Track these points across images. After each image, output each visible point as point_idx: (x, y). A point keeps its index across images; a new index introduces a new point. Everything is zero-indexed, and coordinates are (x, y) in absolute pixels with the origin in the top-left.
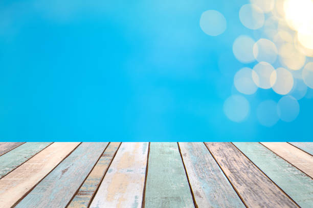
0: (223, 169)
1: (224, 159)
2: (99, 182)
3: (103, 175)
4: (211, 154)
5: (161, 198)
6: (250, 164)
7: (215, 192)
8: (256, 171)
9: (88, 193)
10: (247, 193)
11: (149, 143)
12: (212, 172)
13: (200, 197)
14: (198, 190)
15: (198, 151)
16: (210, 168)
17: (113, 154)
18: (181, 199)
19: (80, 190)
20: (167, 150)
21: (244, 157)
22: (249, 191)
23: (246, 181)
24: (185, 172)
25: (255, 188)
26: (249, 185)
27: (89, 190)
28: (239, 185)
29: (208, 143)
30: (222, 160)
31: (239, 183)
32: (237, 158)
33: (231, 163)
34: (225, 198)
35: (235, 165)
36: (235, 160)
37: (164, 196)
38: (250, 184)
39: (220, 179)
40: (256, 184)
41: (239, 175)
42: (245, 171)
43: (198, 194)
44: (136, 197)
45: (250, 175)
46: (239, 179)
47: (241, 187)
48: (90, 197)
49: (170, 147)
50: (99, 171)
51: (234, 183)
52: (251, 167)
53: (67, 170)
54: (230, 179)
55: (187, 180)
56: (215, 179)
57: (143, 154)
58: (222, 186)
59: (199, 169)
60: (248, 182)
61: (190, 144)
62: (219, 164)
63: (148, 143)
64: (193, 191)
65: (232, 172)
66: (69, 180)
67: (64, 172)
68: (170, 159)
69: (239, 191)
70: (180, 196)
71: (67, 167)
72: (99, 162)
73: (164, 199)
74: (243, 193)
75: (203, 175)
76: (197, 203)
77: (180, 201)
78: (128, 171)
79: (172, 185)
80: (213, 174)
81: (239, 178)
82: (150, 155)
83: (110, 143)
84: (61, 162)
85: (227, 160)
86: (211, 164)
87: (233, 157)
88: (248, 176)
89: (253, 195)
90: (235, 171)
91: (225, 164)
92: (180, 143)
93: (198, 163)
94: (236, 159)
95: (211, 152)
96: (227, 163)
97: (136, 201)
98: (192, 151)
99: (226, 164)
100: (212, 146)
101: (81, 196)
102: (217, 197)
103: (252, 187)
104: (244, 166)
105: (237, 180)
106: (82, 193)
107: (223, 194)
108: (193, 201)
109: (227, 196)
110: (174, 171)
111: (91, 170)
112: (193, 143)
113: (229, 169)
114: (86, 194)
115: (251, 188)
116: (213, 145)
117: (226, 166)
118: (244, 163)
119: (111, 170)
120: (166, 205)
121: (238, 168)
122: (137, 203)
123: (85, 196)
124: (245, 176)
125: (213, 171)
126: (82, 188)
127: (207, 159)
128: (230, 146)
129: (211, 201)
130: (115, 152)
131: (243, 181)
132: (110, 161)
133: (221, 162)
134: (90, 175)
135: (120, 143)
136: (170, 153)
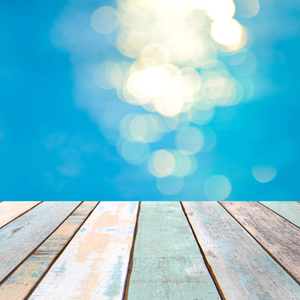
0: (247, 228)
1: (248, 218)
2: (66, 241)
3: (71, 234)
4: (229, 212)
5: (157, 258)
6: (285, 223)
7: (236, 251)
8: (295, 230)
9: (49, 253)
10: (283, 253)
11: (140, 203)
12: (230, 232)
13: (215, 257)
14: (212, 250)
15: (209, 209)
16: (228, 228)
17: (88, 213)
18: (187, 259)
19: (38, 249)
20: (166, 209)
21: (277, 216)
22: (286, 251)
23: (281, 241)
24: (191, 231)
25: (295, 247)
26: (285, 244)
27: (50, 249)
28: (270, 245)
29: (224, 202)
30: (245, 220)
31: (270, 243)
32: (267, 217)
33: (258, 222)
34: (251, 258)
35: (264, 224)
36: (263, 219)
37: (161, 256)
38: (287, 243)
39: (242, 238)
40: (296, 244)
41: (270, 234)
42: (279, 230)
43: (210, 253)
44: (120, 257)
45: (287, 235)
46: (271, 239)
47: (274, 246)
48: (53, 256)
49: (170, 206)
50: (67, 230)
51: (263, 243)
52: (288, 226)
53: (19, 229)
54: (257, 239)
55: (194, 239)
56: (235, 239)
57: (131, 213)
58: (246, 245)
59: (213, 228)
60: (284, 241)
61: (198, 203)
62: (242, 223)
63: (138, 202)
64: (204, 250)
65: (260, 232)
66: (23, 239)
67: (15, 231)
68: (170, 218)
69: (271, 251)
70: (185, 256)
71: (21, 226)
72: (66, 221)
73: (161, 259)
74: (276, 253)
75: (218, 234)
76: (210, 263)
77: (185, 261)
78: (109, 230)
79: (173, 244)
80: (232, 233)
81: (270, 237)
82: (140, 214)
83: (82, 202)
84: (12, 221)
85: (252, 219)
86: (229, 223)
87: (261, 217)
88: (284, 236)
89: (292, 255)
90: (264, 230)
91: (249, 223)
92: (183, 202)
93: (211, 222)
94: (265, 218)
95: (230, 211)
96: (253, 222)
97: (120, 261)
98: (201, 210)
99: (251, 223)
100: (230, 206)
101: (40, 256)
102: (239, 258)
103: (291, 246)
104: (277, 225)
105: (268, 240)
106: (40, 253)
107: (247, 254)
108: (203, 262)
109: (254, 256)
110: (175, 230)
111: (55, 229)
112: (203, 202)
113: (256, 229)
114: (46, 254)
115: (289, 248)
116: (232, 204)
117: (251, 225)
118: (277, 222)
119: (84, 230)
120: (165, 266)
121: (269, 227)
122: (122, 263)
123: (45, 256)
124: (280, 236)
125: (233, 230)
126: (41, 248)
127: (222, 218)
128: (256, 206)
129: (230, 261)
130: (90, 211)
131: (275, 240)
132: (83, 221)
133: (243, 221)
134: (52, 235)
135: (97, 202)
136: (171, 212)
